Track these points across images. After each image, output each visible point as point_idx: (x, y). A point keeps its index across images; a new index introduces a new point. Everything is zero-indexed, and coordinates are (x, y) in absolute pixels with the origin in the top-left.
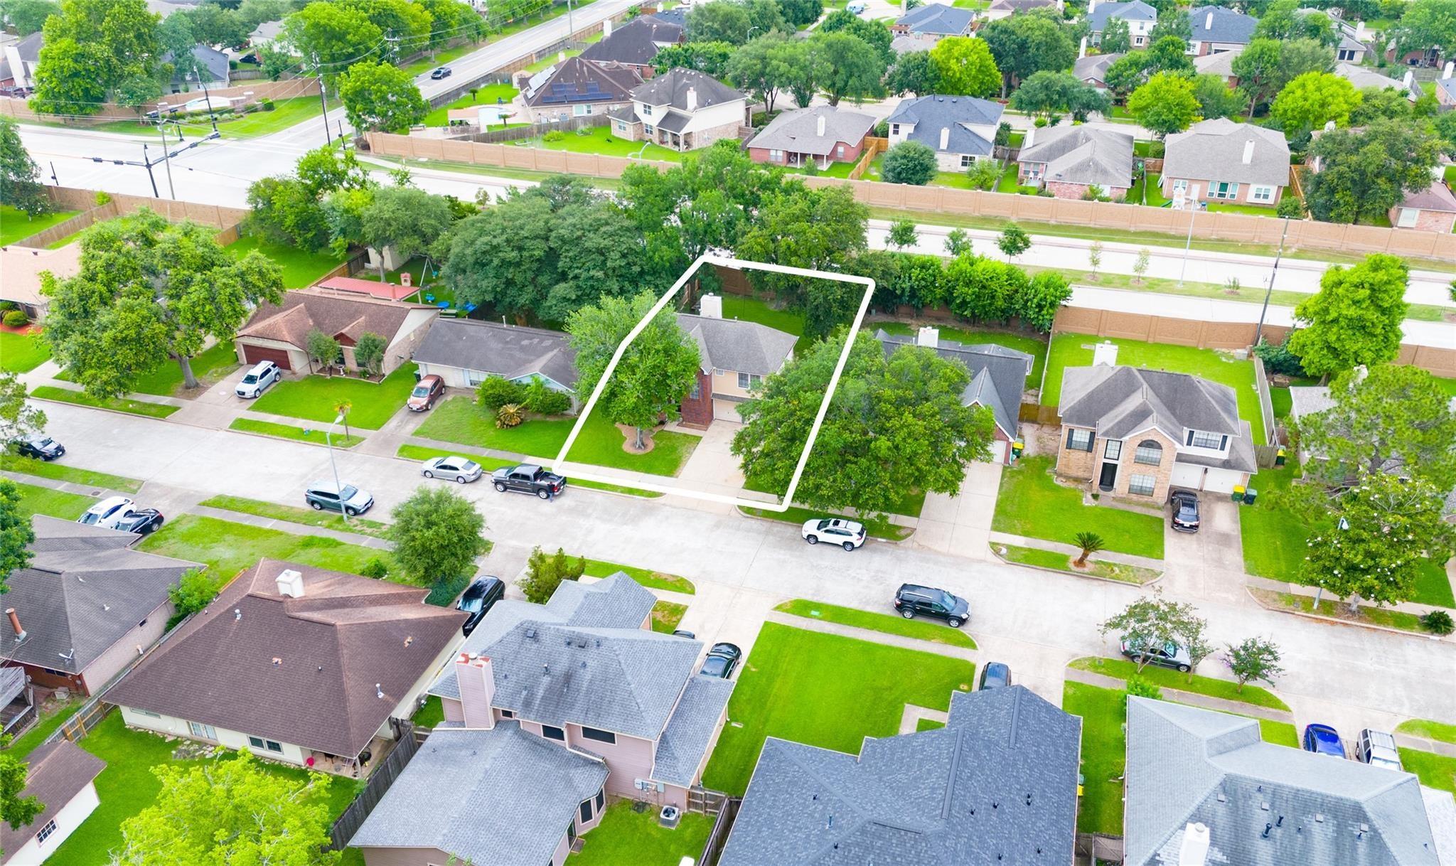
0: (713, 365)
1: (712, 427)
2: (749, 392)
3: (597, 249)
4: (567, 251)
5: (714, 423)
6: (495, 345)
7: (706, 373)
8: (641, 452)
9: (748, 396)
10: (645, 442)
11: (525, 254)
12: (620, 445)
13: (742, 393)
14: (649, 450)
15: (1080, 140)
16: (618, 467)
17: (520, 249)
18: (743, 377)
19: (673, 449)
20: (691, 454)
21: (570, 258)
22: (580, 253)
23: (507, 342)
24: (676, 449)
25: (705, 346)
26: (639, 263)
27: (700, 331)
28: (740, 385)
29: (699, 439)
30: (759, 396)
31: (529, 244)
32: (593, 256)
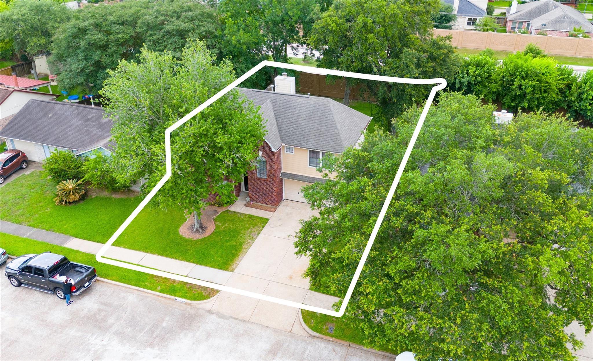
0: (283, 141)
1: (282, 208)
2: (321, 171)
3: (178, 31)
4: (152, 35)
5: (283, 203)
6: (76, 122)
7: (273, 150)
8: (198, 237)
9: (319, 175)
10: (205, 224)
11: (111, 37)
12: (177, 228)
13: (313, 173)
14: (207, 234)
15: (550, 7)
16: (167, 256)
17: (108, 33)
18: (314, 154)
19: (234, 234)
20: (253, 239)
21: (153, 41)
22: (163, 37)
23: (88, 120)
24: (239, 233)
25: (274, 121)
26: (218, 46)
27: (271, 105)
28: (311, 163)
29: (264, 221)
30: (333, 176)
31: (115, 28)
32: (174, 39)
